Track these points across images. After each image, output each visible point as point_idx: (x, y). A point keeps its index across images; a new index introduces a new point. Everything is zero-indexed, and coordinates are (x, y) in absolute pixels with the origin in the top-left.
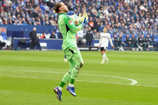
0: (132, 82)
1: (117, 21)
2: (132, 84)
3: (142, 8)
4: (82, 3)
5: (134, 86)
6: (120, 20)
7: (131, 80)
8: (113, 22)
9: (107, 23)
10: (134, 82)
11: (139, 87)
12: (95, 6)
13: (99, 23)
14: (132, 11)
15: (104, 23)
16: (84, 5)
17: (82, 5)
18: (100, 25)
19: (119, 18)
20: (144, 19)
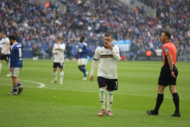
0: (40, 85)
1: (35, 33)
3: (57, 22)
4: (4, 17)
5: (42, 89)
6: (37, 33)
8: (31, 34)
9: (25, 35)
10: (43, 86)
11: (45, 89)
12: (16, 19)
13: (19, 35)
14: (48, 24)
15: (23, 35)
16: (5, 19)
17: (4, 19)
18: (20, 36)
19: (37, 30)
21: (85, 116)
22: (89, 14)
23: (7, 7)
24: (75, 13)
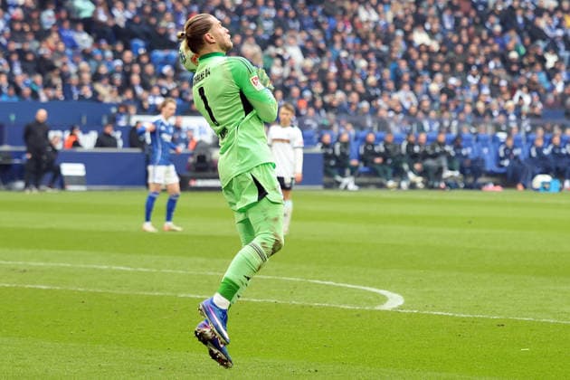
2: (387, 306)
7: (383, 292)
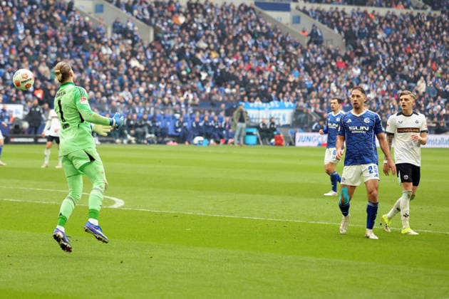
0: (114, 202)
2: (115, 206)
3: (134, 63)
4: (22, 54)
5: (119, 210)
6: (92, 87)
7: (113, 198)
10: (119, 203)
11: (127, 211)
12: (46, 59)
13: (52, 92)
14: (115, 69)
16: (25, 59)
17: (21, 57)
19: (91, 82)
20: (137, 84)
21: (227, 271)
22: (203, 45)
23: (28, 31)
24: (172, 43)
